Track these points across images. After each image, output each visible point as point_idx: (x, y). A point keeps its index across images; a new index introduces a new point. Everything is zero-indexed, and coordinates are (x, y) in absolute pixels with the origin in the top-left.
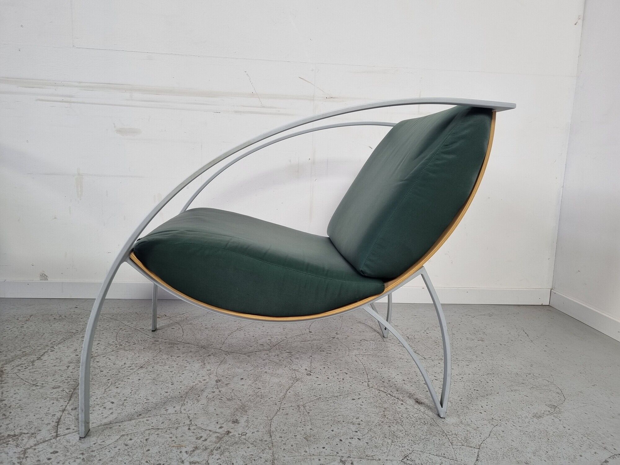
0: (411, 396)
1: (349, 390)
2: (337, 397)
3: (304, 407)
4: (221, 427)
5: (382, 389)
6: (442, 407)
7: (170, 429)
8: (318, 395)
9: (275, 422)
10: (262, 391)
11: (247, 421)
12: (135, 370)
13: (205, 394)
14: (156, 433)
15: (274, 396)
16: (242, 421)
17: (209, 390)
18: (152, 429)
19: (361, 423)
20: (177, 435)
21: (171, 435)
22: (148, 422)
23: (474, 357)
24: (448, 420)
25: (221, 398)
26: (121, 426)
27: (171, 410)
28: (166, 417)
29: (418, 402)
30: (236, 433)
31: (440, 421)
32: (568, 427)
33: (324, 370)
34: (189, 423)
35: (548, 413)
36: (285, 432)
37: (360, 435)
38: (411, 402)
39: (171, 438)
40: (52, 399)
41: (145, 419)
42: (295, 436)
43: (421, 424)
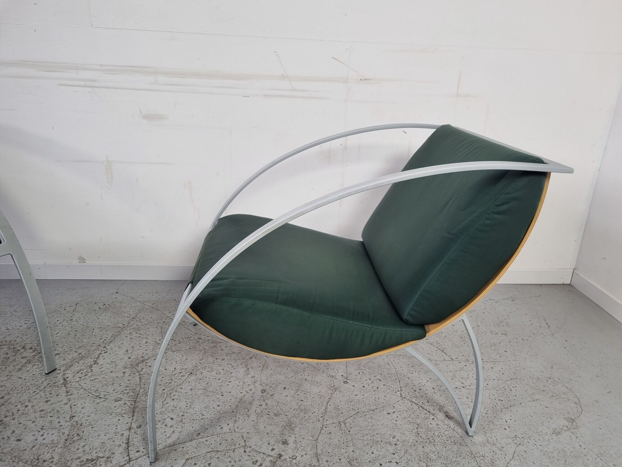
0: (441, 408)
1: (384, 401)
2: (373, 410)
3: (345, 424)
4: (273, 450)
5: (414, 400)
6: (471, 428)
7: (228, 451)
8: (356, 409)
9: (320, 442)
10: (305, 404)
11: (295, 442)
12: (185, 377)
13: (254, 408)
14: (217, 456)
15: (316, 410)
16: (291, 441)
17: (256, 403)
18: (212, 451)
19: (398, 443)
20: (235, 460)
21: (230, 459)
22: (208, 443)
23: (498, 357)
24: (475, 437)
25: (269, 413)
26: (185, 448)
27: (226, 429)
28: (223, 436)
29: (448, 417)
30: (287, 457)
31: (468, 440)
32: (584, 446)
33: (359, 376)
34: (244, 444)
35: (566, 428)
36: (330, 454)
37: (398, 457)
38: (441, 416)
39: (230, 462)
40: (117, 414)
41: (204, 440)
42: (340, 459)
43: (452, 443)
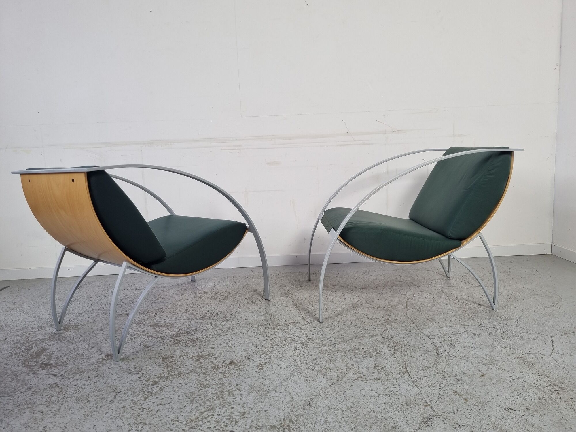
0: (475, 303)
1: (439, 301)
2: (434, 304)
3: (420, 309)
4: (383, 317)
5: (457, 300)
6: (494, 304)
8: (424, 304)
9: (408, 314)
10: (393, 304)
11: (394, 315)
13: (364, 306)
15: (401, 305)
16: (392, 315)
17: (365, 304)
18: (350, 319)
19: (453, 313)
22: (346, 317)
23: (506, 284)
24: (498, 311)
25: (374, 307)
26: (335, 319)
27: (353, 312)
28: (353, 315)
29: (480, 304)
30: (392, 319)
31: (493, 311)
32: (564, 311)
33: (421, 294)
34: (366, 316)
35: (552, 306)
36: (416, 318)
37: (454, 318)
38: (476, 305)
39: (362, 321)
40: (290, 310)
41: (344, 316)
42: (422, 319)
43: (485, 313)
